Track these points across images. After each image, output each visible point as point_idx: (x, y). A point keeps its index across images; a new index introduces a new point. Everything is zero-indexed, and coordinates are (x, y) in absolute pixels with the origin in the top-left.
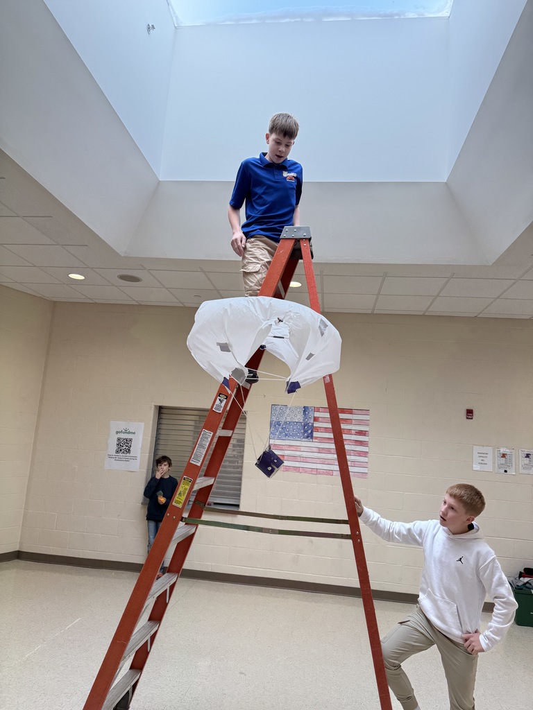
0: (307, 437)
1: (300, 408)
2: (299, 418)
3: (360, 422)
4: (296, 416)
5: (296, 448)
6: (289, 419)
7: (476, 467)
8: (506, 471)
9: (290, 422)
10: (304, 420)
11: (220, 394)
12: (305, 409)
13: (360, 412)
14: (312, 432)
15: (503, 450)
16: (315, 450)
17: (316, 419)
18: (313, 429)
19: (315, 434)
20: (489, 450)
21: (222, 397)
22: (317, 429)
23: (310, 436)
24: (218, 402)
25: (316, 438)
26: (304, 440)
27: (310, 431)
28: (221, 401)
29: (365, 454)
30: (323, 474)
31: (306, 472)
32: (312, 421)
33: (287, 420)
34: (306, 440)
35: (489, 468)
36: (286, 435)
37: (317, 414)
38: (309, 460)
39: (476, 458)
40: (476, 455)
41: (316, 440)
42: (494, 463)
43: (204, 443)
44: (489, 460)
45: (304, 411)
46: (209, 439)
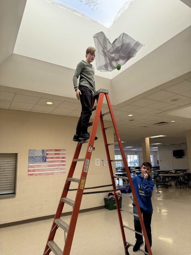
0: (44, 161)
1: (41, 150)
2: (40, 154)
3: (63, 154)
4: (39, 153)
5: (40, 166)
6: (36, 155)
7: (96, 165)
8: (103, 165)
9: (37, 156)
10: (43, 155)
11: (90, 146)
12: (43, 151)
13: (63, 150)
14: (46, 159)
15: (102, 159)
16: (47, 166)
17: (47, 154)
18: (46, 158)
19: (47, 160)
20: (99, 159)
21: (91, 147)
22: (48, 158)
23: (45, 161)
24: (89, 149)
25: (47, 161)
26: (43, 163)
27: (45, 159)
28: (91, 148)
29: (64, 165)
30: (50, 174)
31: (43, 175)
32: (46, 155)
33: (36, 156)
34: (44, 162)
35: (99, 165)
36: (35, 162)
37: (47, 152)
38: (44, 170)
39: (96, 162)
40: (96, 161)
41: (47, 162)
42: (100, 163)
43: (87, 164)
44: (99, 162)
45: (43, 152)
46: (89, 162)
